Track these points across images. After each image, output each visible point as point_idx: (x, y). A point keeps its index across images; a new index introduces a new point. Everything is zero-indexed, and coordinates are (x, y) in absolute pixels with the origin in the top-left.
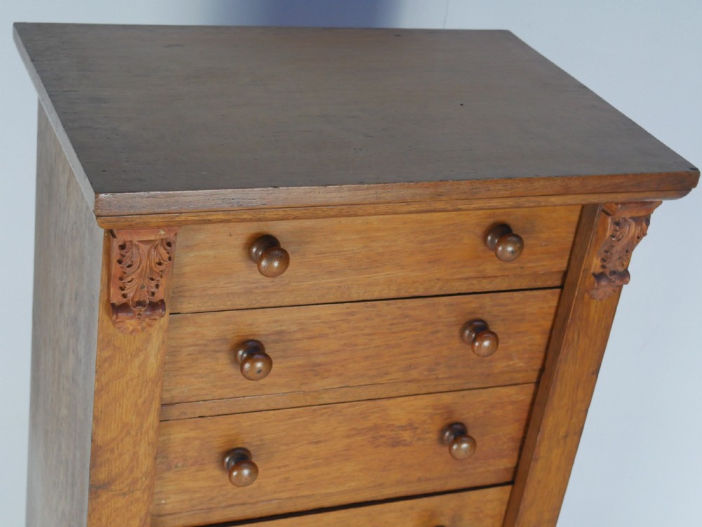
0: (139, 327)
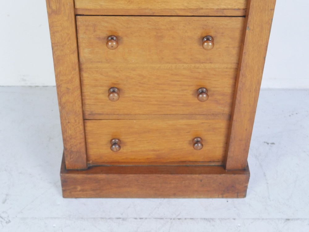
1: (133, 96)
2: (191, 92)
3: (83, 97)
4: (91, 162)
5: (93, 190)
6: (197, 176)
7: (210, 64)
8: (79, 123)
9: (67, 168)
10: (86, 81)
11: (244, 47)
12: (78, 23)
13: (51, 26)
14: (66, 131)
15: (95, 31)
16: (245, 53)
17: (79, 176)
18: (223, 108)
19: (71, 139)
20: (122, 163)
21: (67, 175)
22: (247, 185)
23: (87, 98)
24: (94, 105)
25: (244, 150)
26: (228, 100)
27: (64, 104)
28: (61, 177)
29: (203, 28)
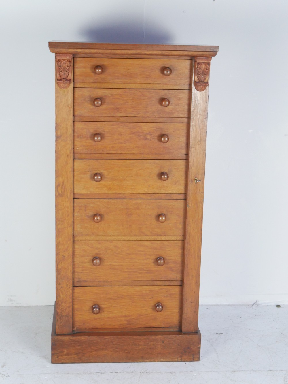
0: (65, 87)
1: (110, 264)
2: (152, 261)
3: (74, 266)
4: (76, 328)
5: (77, 354)
6: (160, 336)
7: (164, 236)
8: (69, 287)
9: (57, 333)
10: (77, 252)
11: (187, 220)
12: (75, 205)
13: (57, 205)
14: (59, 295)
15: (85, 210)
16: (187, 225)
17: (66, 339)
18: (176, 275)
19: (62, 303)
20: (100, 329)
21: (57, 337)
22: (200, 346)
23: (77, 266)
24: (81, 272)
25: (195, 312)
26: (179, 267)
27: (60, 270)
28: (52, 339)
29: (158, 208)
